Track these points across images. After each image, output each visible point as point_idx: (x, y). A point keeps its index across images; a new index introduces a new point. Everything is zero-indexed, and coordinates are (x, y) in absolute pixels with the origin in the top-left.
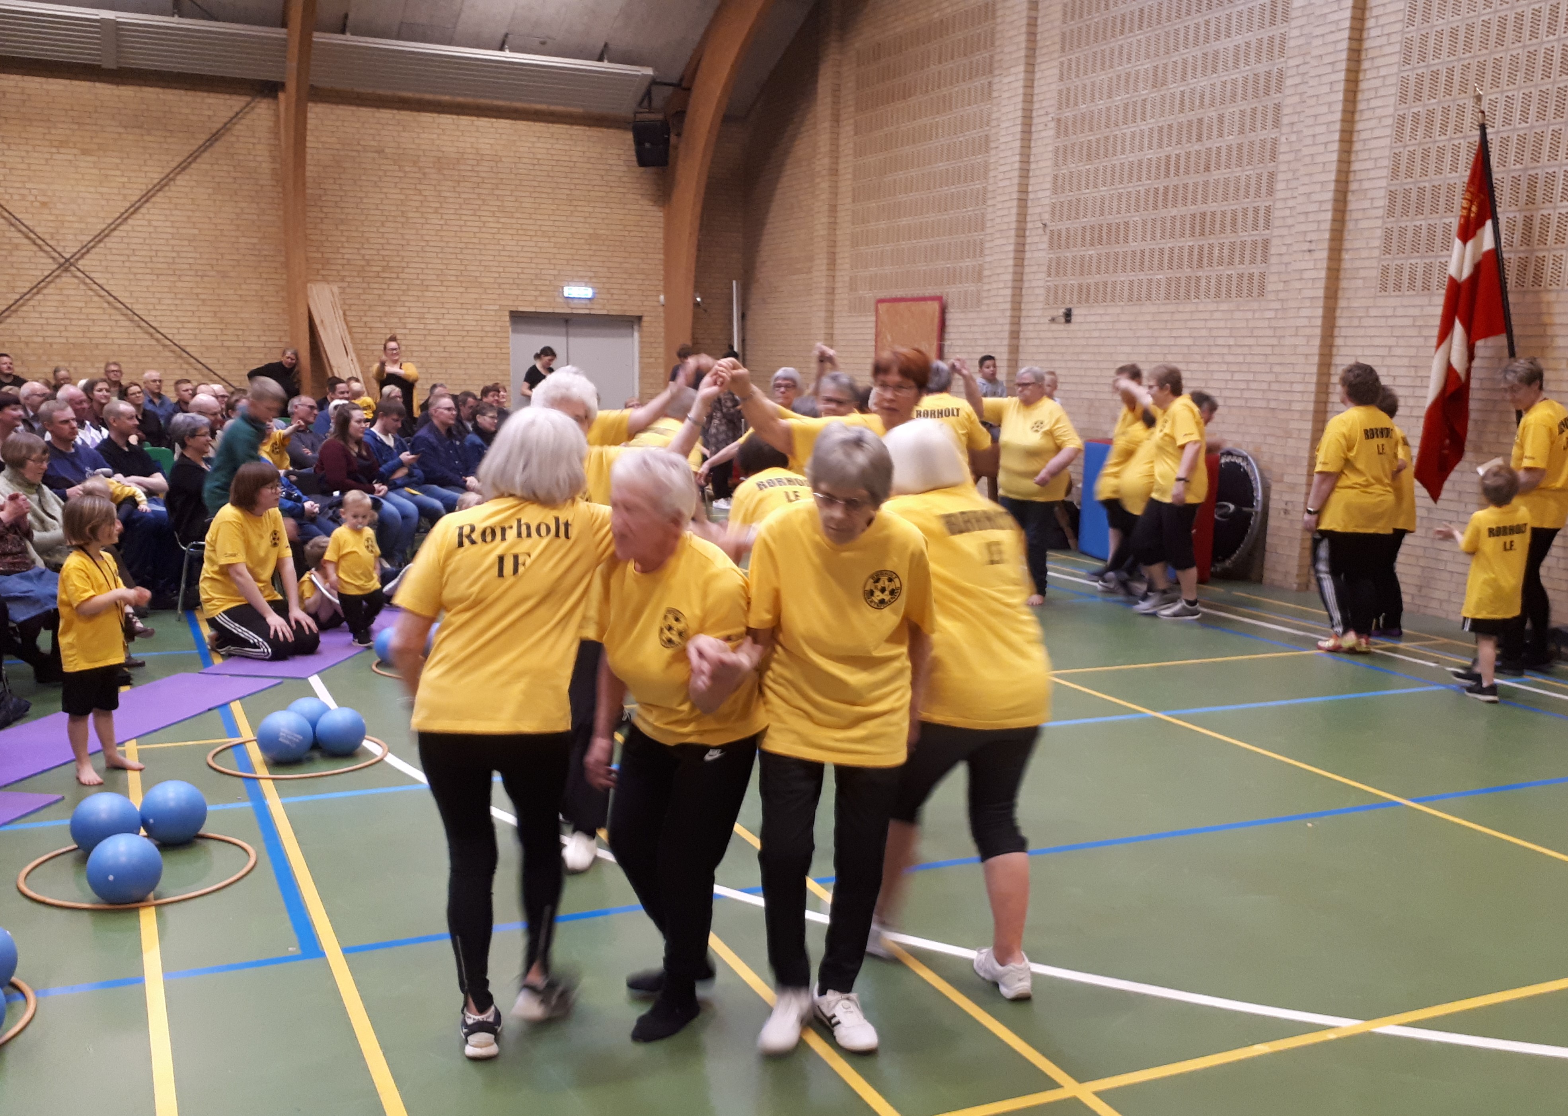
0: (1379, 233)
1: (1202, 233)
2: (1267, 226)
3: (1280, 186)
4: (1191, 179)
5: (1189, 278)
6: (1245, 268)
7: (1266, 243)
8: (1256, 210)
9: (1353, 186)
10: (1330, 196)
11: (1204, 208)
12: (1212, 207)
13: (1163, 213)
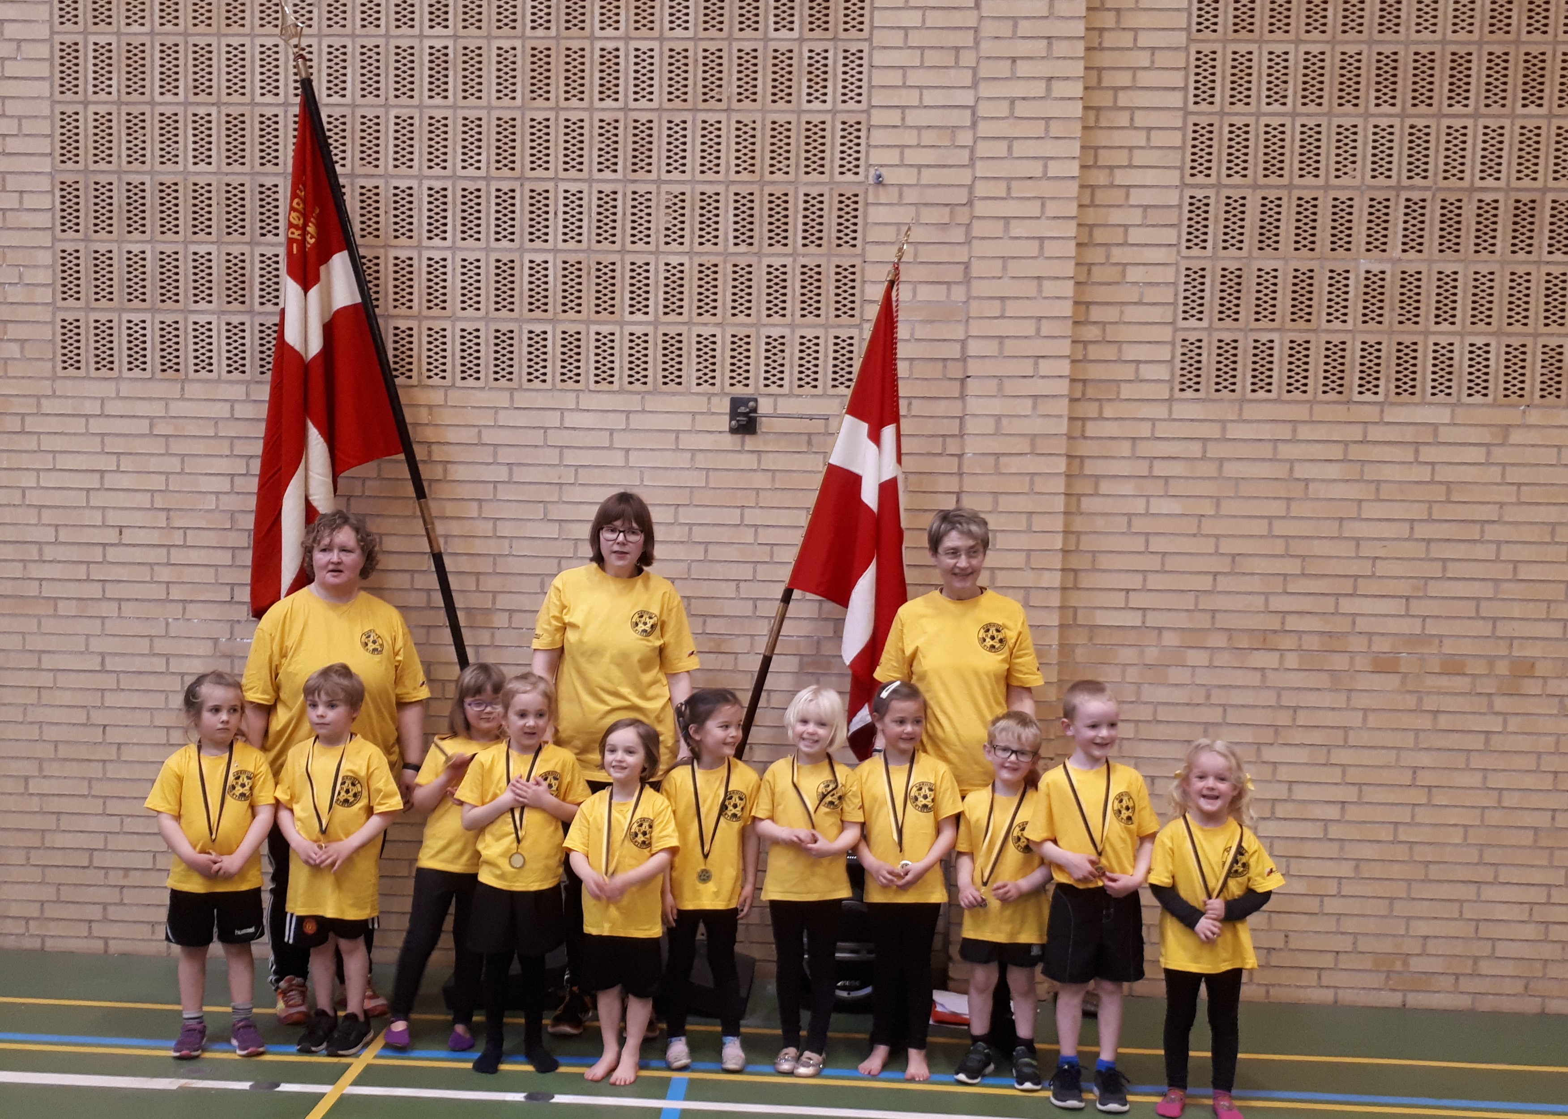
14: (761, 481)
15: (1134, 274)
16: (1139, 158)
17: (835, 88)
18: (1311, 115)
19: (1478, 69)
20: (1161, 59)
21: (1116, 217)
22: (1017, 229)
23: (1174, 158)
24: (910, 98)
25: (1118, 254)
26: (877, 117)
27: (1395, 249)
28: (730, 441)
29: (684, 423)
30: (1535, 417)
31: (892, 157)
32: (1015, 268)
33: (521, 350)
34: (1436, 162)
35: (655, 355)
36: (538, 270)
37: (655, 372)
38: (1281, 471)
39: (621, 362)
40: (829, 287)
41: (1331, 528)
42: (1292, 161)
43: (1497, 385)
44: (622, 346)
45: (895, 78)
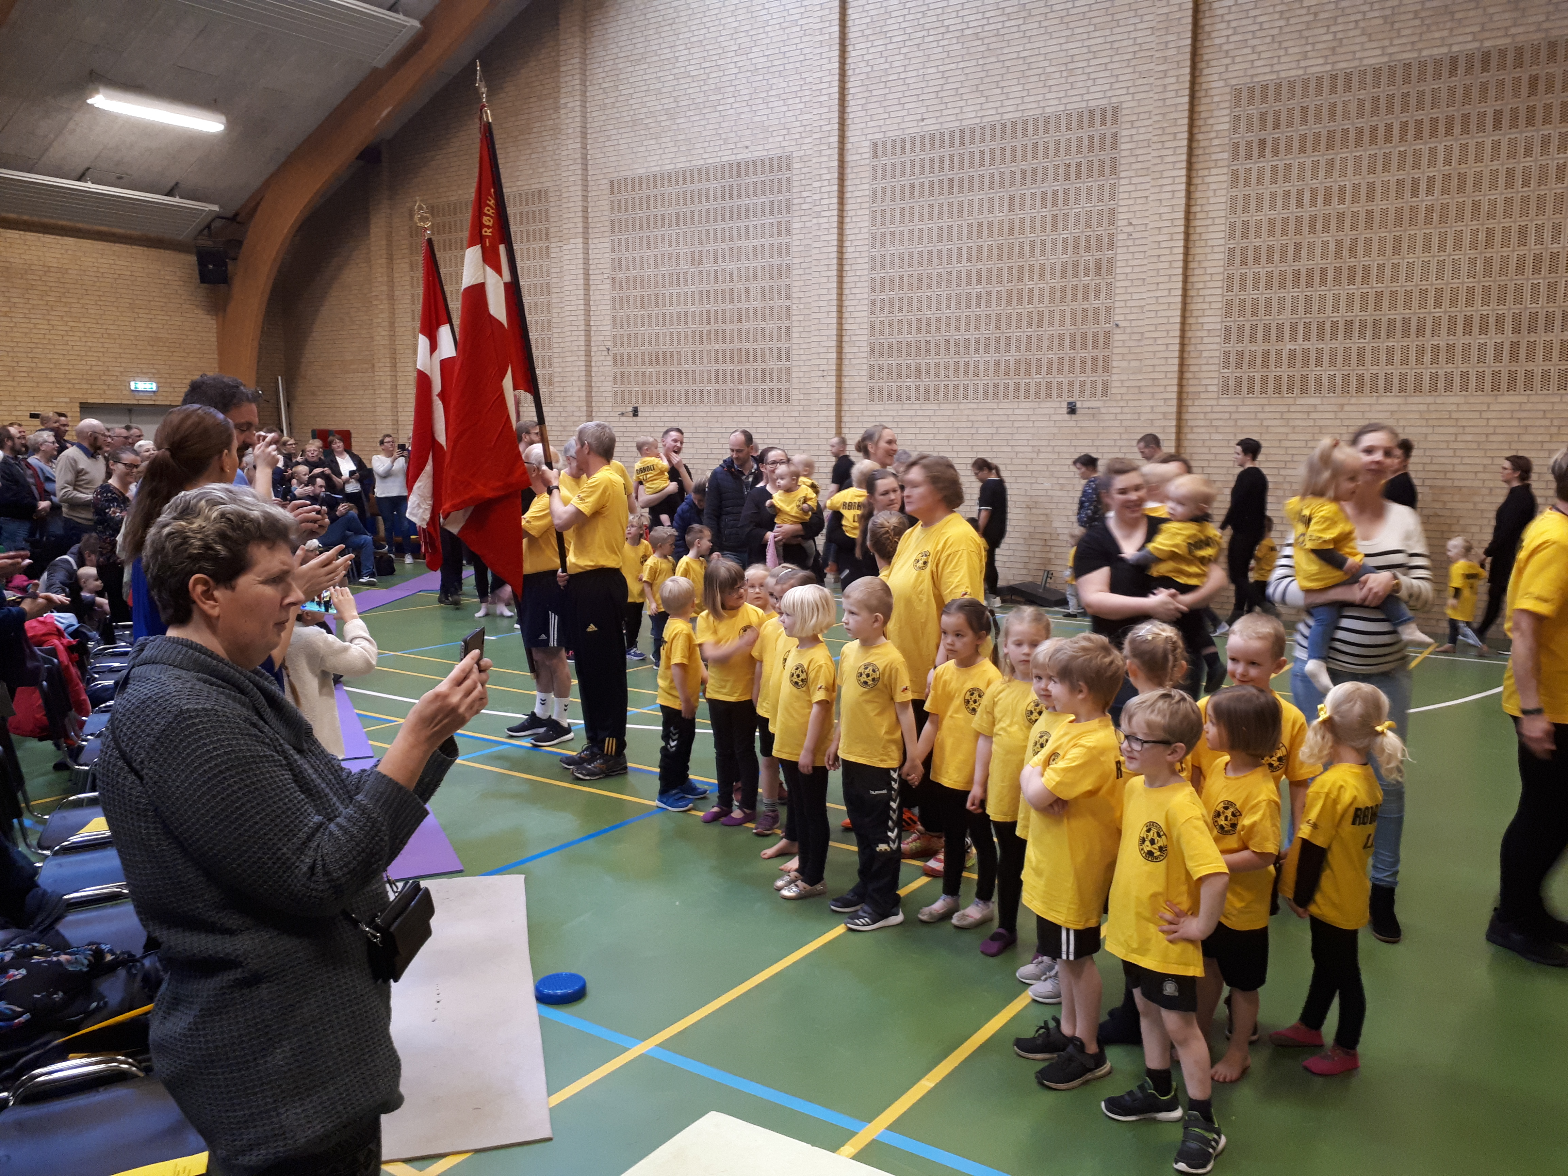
0: (865, 367)
1: (740, 361)
2: (788, 359)
3: (795, 335)
4: (728, 327)
5: (732, 390)
6: (775, 385)
7: (788, 371)
8: (779, 349)
9: (845, 338)
10: (834, 343)
11: (740, 346)
12: (745, 345)
13: (709, 347)
14: (1077, 430)
15: (1205, 354)
16: (1207, 313)
17: (1103, 295)
18: (1268, 294)
19: (1330, 274)
20: (1215, 277)
21: (1199, 334)
22: (1159, 342)
23: (1219, 312)
24: (1128, 297)
25: (1200, 347)
26: (1117, 304)
27: (1300, 340)
28: (1067, 417)
29: (1052, 411)
30: (1353, 400)
31: (1122, 317)
32: (1159, 355)
33: (1002, 388)
34: (1315, 308)
35: (1043, 388)
36: (1007, 362)
37: (1043, 395)
38: (1257, 423)
39: (1032, 392)
40: (1100, 363)
41: (1276, 444)
42: (1262, 311)
43: (1338, 389)
44: (1033, 386)
45: (1123, 290)
